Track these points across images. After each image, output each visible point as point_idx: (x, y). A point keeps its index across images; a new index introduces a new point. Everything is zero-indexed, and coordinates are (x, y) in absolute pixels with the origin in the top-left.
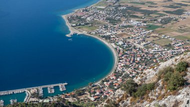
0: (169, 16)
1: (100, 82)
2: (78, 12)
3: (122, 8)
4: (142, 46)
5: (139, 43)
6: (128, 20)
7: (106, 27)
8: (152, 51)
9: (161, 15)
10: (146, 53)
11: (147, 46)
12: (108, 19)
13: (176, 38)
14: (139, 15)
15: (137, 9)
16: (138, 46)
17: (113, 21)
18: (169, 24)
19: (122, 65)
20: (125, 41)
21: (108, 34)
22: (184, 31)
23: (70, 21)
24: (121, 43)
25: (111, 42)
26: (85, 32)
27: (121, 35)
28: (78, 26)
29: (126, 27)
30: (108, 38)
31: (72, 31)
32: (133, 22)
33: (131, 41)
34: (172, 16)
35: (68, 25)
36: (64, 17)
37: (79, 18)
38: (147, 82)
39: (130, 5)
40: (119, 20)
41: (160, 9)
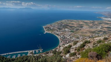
0: (78, 28)
1: (54, 49)
2: (48, 25)
3: (63, 25)
4: (69, 37)
5: (68, 37)
6: (65, 29)
7: (57, 31)
8: (72, 39)
9: (76, 28)
10: (70, 40)
11: (71, 38)
12: (58, 28)
13: (81, 35)
14: (68, 27)
15: (68, 25)
16: (68, 38)
17: (60, 29)
18: (78, 31)
19: (62, 44)
20: (63, 36)
21: (58, 33)
22: (83, 33)
23: (45, 28)
24: (62, 36)
25: (59, 36)
26: (50, 32)
27: (62, 34)
28: (48, 30)
29: (64, 31)
30: (58, 34)
31: (46, 32)
32: (67, 30)
33: (65, 36)
34: (79, 28)
35: (45, 29)
36: (44, 27)
37: (48, 27)
38: (60, 51)
39: (65, 24)
40: (62, 29)
41: (75, 26)
